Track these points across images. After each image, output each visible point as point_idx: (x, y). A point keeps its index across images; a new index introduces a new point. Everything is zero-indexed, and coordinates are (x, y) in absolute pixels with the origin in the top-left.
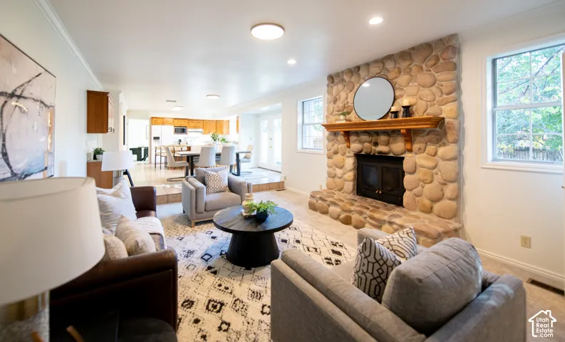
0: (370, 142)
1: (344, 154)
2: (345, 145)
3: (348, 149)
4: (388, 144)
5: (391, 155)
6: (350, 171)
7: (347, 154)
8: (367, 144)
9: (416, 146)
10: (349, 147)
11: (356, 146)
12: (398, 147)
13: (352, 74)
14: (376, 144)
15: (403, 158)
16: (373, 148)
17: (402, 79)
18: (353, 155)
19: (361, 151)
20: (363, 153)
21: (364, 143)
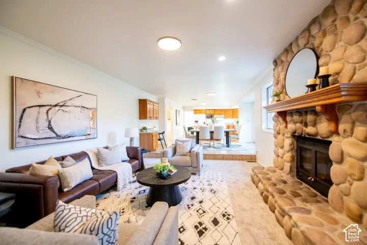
0: (301, 123)
1: (284, 135)
2: (284, 126)
3: (286, 130)
4: (314, 124)
5: (319, 137)
6: (288, 152)
7: (286, 135)
8: (298, 125)
9: (341, 127)
10: (286, 127)
11: (291, 126)
12: (323, 127)
13: (288, 53)
14: (306, 125)
15: (330, 142)
16: (304, 128)
18: (290, 136)
19: (295, 132)
21: (296, 123)
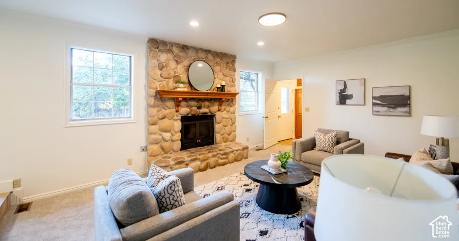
0: (196, 106)
1: (172, 118)
2: (174, 110)
4: (208, 107)
5: (209, 114)
6: (179, 132)
7: (175, 118)
8: (193, 108)
9: (223, 108)
10: (178, 111)
11: (184, 110)
12: (214, 108)
13: (181, 50)
14: (199, 108)
15: (215, 115)
16: (198, 110)
17: (217, 69)
18: (180, 118)
19: (189, 114)
20: (190, 115)
21: (191, 107)
